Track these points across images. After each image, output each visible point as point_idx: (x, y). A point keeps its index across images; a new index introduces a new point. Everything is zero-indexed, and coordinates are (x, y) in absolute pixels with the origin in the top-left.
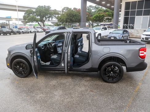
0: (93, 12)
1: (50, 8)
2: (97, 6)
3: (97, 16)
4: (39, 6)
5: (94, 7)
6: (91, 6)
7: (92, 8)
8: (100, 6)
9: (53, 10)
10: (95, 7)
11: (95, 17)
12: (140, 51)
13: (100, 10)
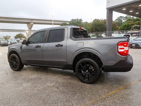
0: (123, 22)
1: (82, 20)
2: (129, 16)
3: (125, 25)
4: (72, 20)
5: (124, 17)
6: (122, 17)
7: (122, 19)
8: (131, 16)
9: (85, 23)
10: (126, 17)
11: (123, 27)
12: (119, 46)
13: (129, 20)
